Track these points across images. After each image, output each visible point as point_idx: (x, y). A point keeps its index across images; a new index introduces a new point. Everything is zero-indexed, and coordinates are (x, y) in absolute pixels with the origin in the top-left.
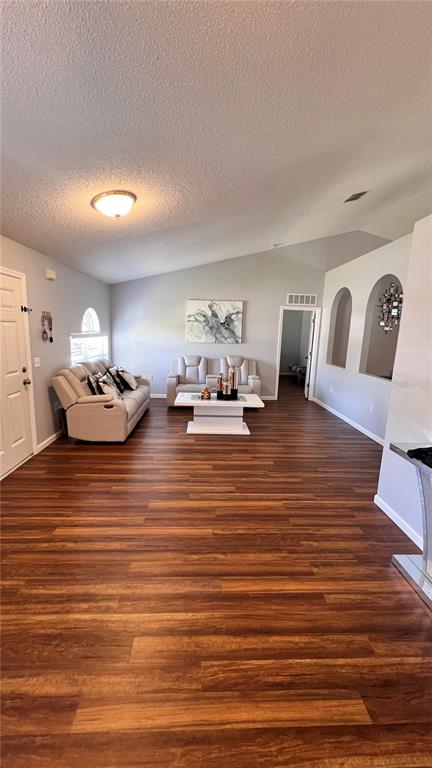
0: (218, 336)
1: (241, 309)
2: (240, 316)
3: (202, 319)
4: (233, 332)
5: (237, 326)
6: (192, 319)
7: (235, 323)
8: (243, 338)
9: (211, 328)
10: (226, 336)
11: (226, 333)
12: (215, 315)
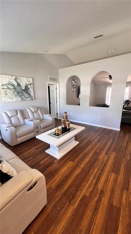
0: (23, 97)
1: (32, 82)
2: (32, 86)
3: (12, 87)
4: (30, 95)
5: (31, 90)
6: (5, 87)
7: (30, 90)
8: (34, 97)
9: (18, 93)
10: (27, 97)
11: (26, 95)
12: (19, 85)
